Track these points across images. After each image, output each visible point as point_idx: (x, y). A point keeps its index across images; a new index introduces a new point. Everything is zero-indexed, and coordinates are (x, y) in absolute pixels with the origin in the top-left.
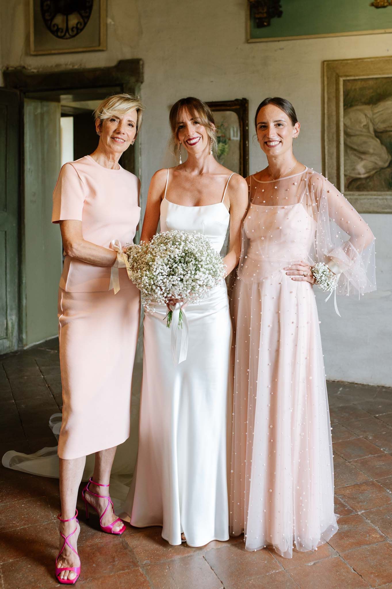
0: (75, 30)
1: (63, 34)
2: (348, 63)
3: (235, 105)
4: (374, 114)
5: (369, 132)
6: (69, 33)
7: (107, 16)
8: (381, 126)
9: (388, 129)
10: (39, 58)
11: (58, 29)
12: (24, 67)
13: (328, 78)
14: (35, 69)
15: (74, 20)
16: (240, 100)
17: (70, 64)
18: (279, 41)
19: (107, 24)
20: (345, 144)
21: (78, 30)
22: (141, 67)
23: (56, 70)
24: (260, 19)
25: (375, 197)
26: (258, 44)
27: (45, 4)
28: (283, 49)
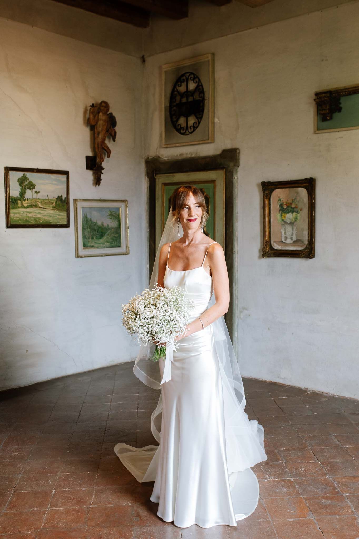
0: (192, 128)
1: (184, 131)
3: (305, 183)
6: (188, 131)
7: (214, 117)
10: (168, 149)
11: (181, 128)
12: (159, 157)
14: (166, 157)
15: (192, 121)
16: (308, 179)
17: (189, 154)
18: (339, 131)
19: (214, 123)
21: (195, 127)
22: (238, 155)
23: (180, 158)
24: (324, 114)
26: (323, 134)
27: (173, 109)
28: (342, 137)
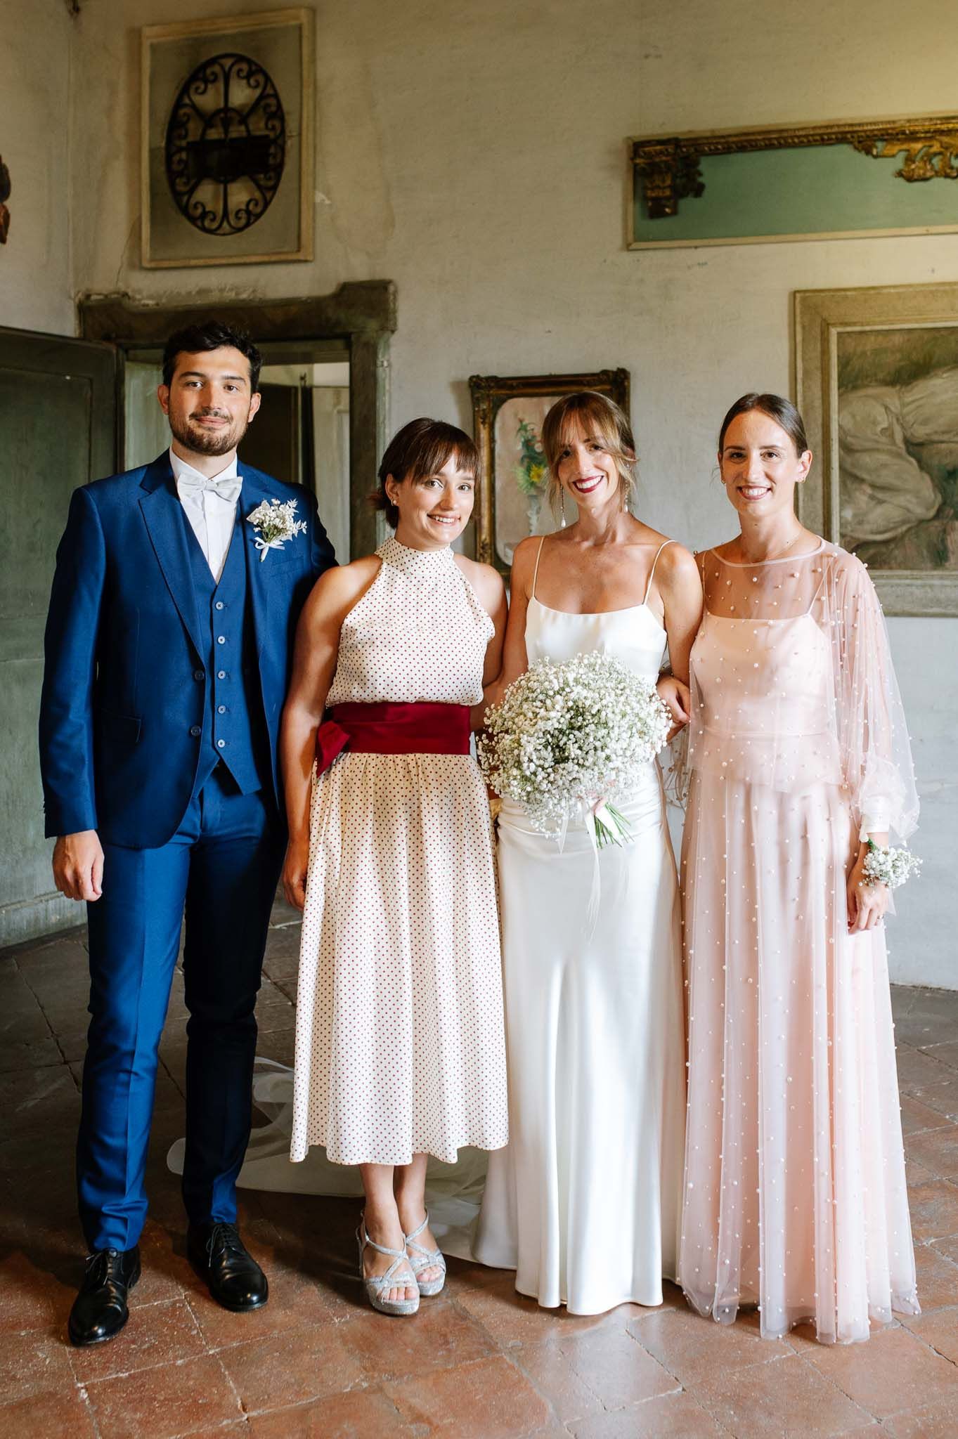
0: (243, 215)
1: (214, 226)
2: (847, 297)
3: (602, 383)
4: (904, 405)
5: (894, 443)
6: (229, 223)
7: (314, 188)
8: (920, 432)
9: (936, 438)
10: (159, 275)
11: (205, 214)
12: (125, 295)
13: (804, 327)
14: (151, 297)
15: (240, 195)
16: (613, 372)
17: (231, 290)
18: (696, 247)
19: (314, 204)
20: (841, 468)
21: (251, 216)
22: (392, 297)
23: (199, 302)
24: (656, 200)
25: (908, 582)
26: (650, 253)
27: (176, 158)
28: (706, 264)
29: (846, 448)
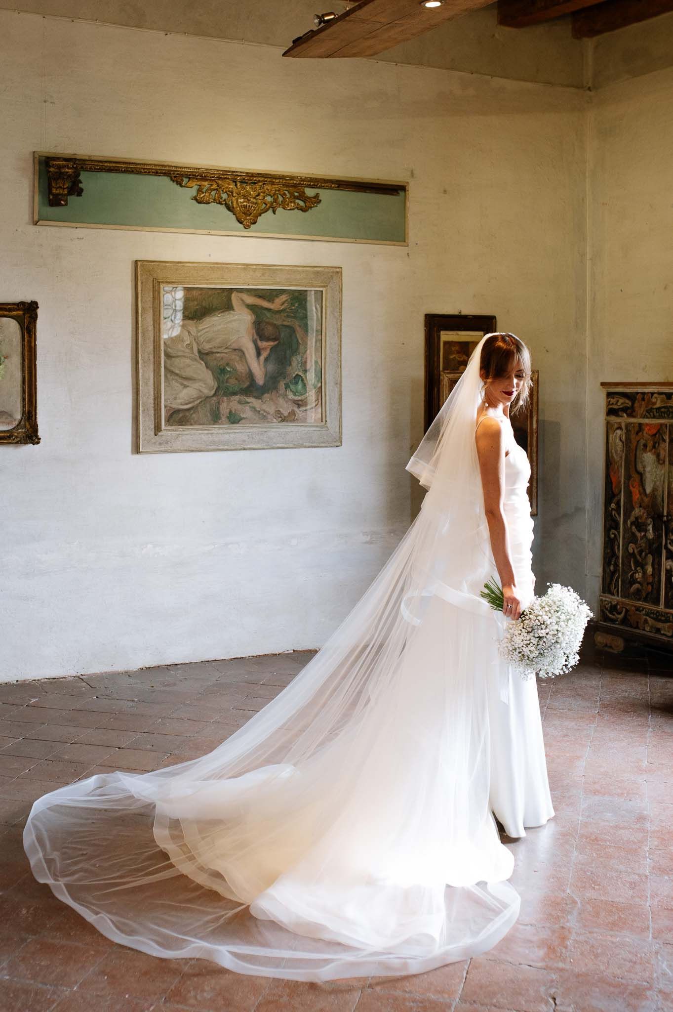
2: (166, 266)
4: (198, 331)
5: (193, 353)
8: (207, 347)
9: (215, 350)
13: (142, 283)
18: (76, 228)
20: (165, 367)
24: (56, 195)
25: (200, 432)
26: (47, 228)
28: (83, 238)
29: (168, 356)
